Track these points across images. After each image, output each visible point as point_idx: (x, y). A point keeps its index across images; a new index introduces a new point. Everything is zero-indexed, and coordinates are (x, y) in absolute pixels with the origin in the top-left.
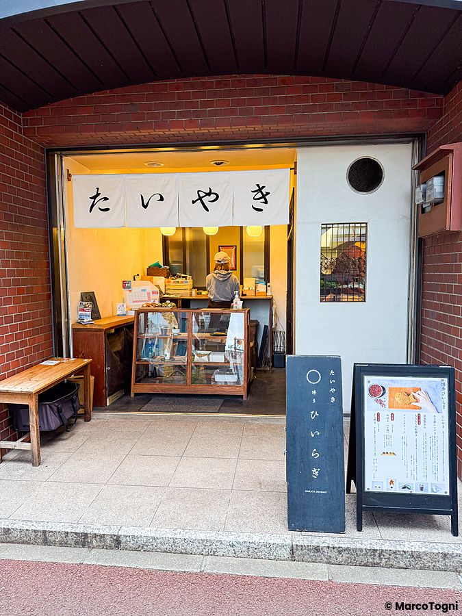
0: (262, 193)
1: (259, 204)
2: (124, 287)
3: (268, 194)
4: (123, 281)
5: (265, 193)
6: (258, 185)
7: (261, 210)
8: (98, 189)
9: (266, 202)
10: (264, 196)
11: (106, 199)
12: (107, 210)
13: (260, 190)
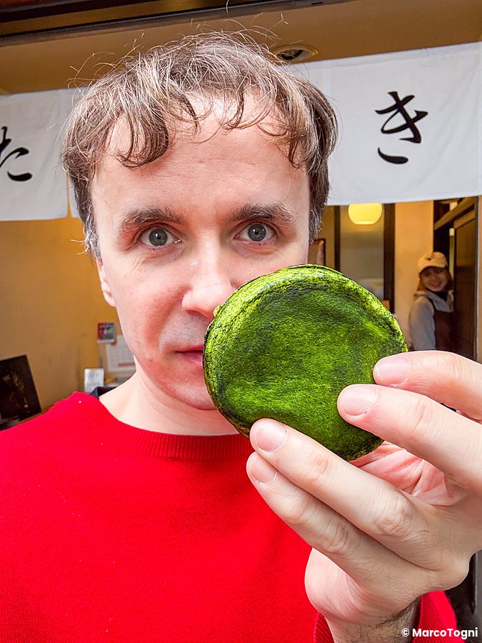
0: (405, 115)
1: (396, 145)
2: (101, 336)
3: (421, 115)
4: (99, 325)
5: (412, 115)
6: (394, 95)
7: (401, 160)
8: (5, 129)
9: (417, 139)
10: (410, 124)
11: (23, 152)
12: (26, 177)
13: (399, 106)
